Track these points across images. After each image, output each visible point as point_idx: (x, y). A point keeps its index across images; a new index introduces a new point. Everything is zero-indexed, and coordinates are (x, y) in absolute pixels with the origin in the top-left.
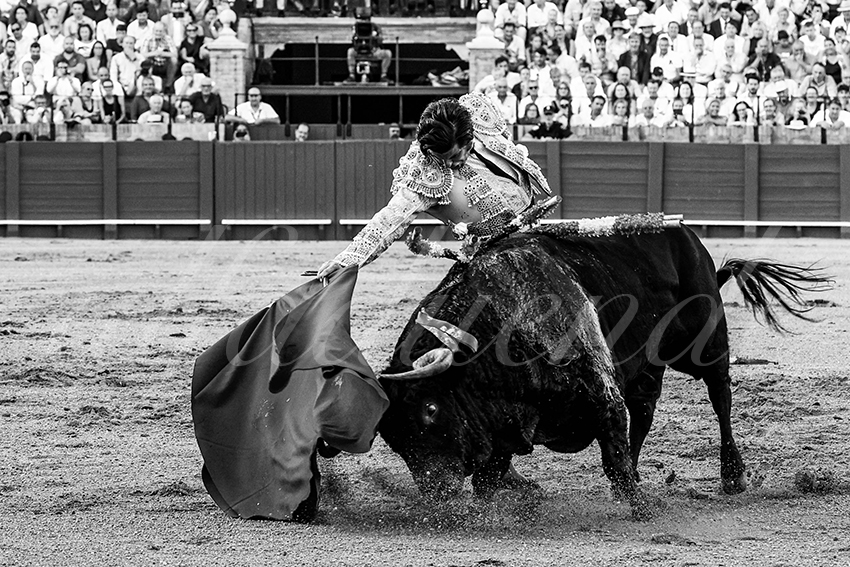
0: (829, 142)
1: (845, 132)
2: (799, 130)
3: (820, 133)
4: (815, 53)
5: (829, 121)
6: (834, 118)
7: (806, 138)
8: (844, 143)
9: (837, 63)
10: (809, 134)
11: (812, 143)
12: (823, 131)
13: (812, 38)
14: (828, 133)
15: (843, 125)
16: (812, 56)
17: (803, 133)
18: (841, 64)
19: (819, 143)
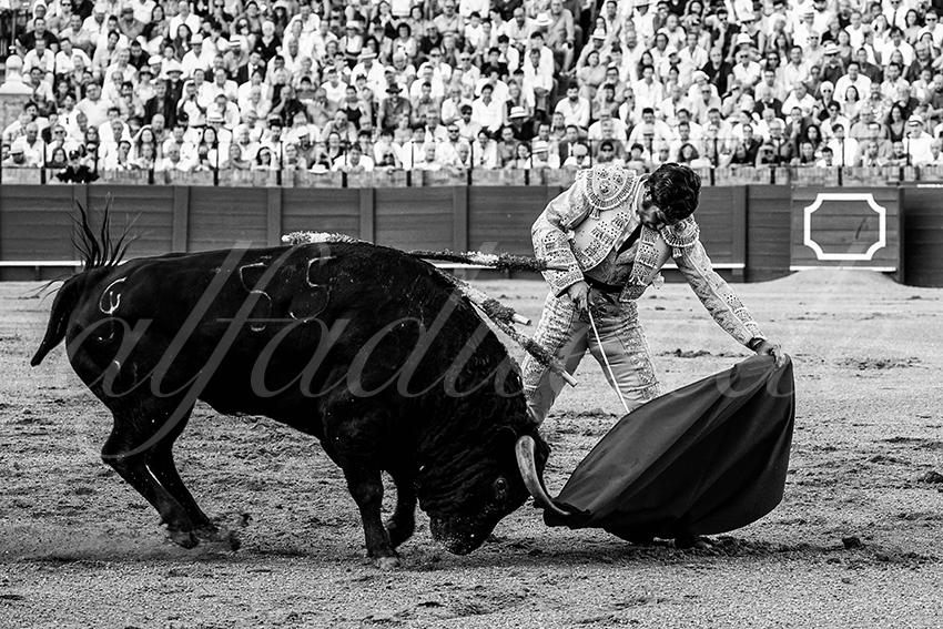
0: (350, 186)
1: (365, 176)
2: (321, 175)
3: (341, 177)
4: (337, 100)
5: (350, 165)
6: (355, 162)
7: (329, 182)
8: (364, 186)
9: (358, 109)
10: (330, 177)
11: (333, 186)
12: (345, 175)
13: (335, 85)
14: (349, 177)
15: (363, 169)
16: (334, 103)
17: (325, 177)
18: (361, 110)
19: (340, 186)
